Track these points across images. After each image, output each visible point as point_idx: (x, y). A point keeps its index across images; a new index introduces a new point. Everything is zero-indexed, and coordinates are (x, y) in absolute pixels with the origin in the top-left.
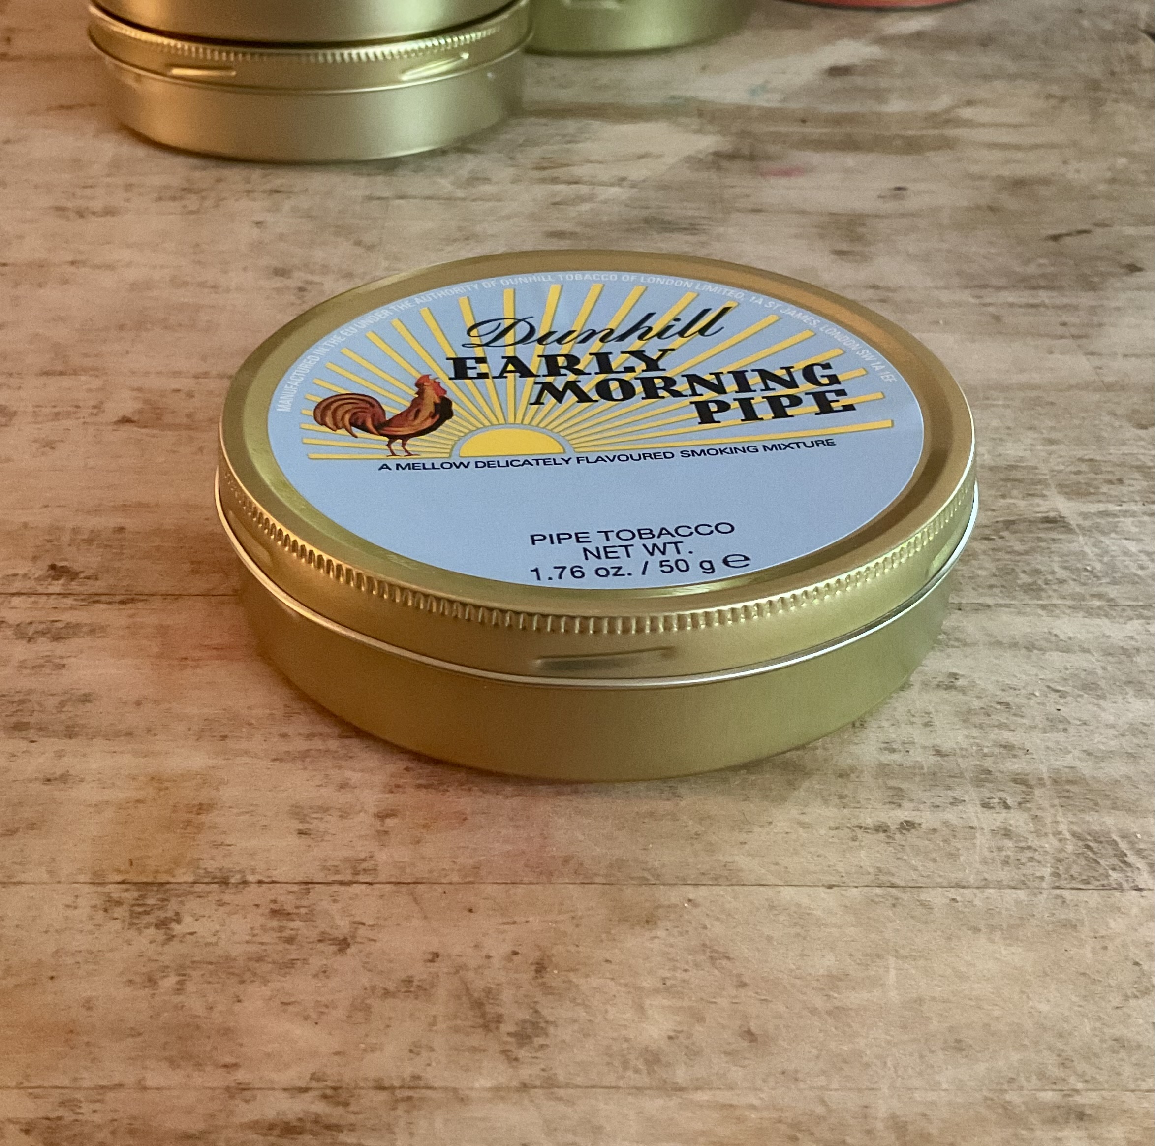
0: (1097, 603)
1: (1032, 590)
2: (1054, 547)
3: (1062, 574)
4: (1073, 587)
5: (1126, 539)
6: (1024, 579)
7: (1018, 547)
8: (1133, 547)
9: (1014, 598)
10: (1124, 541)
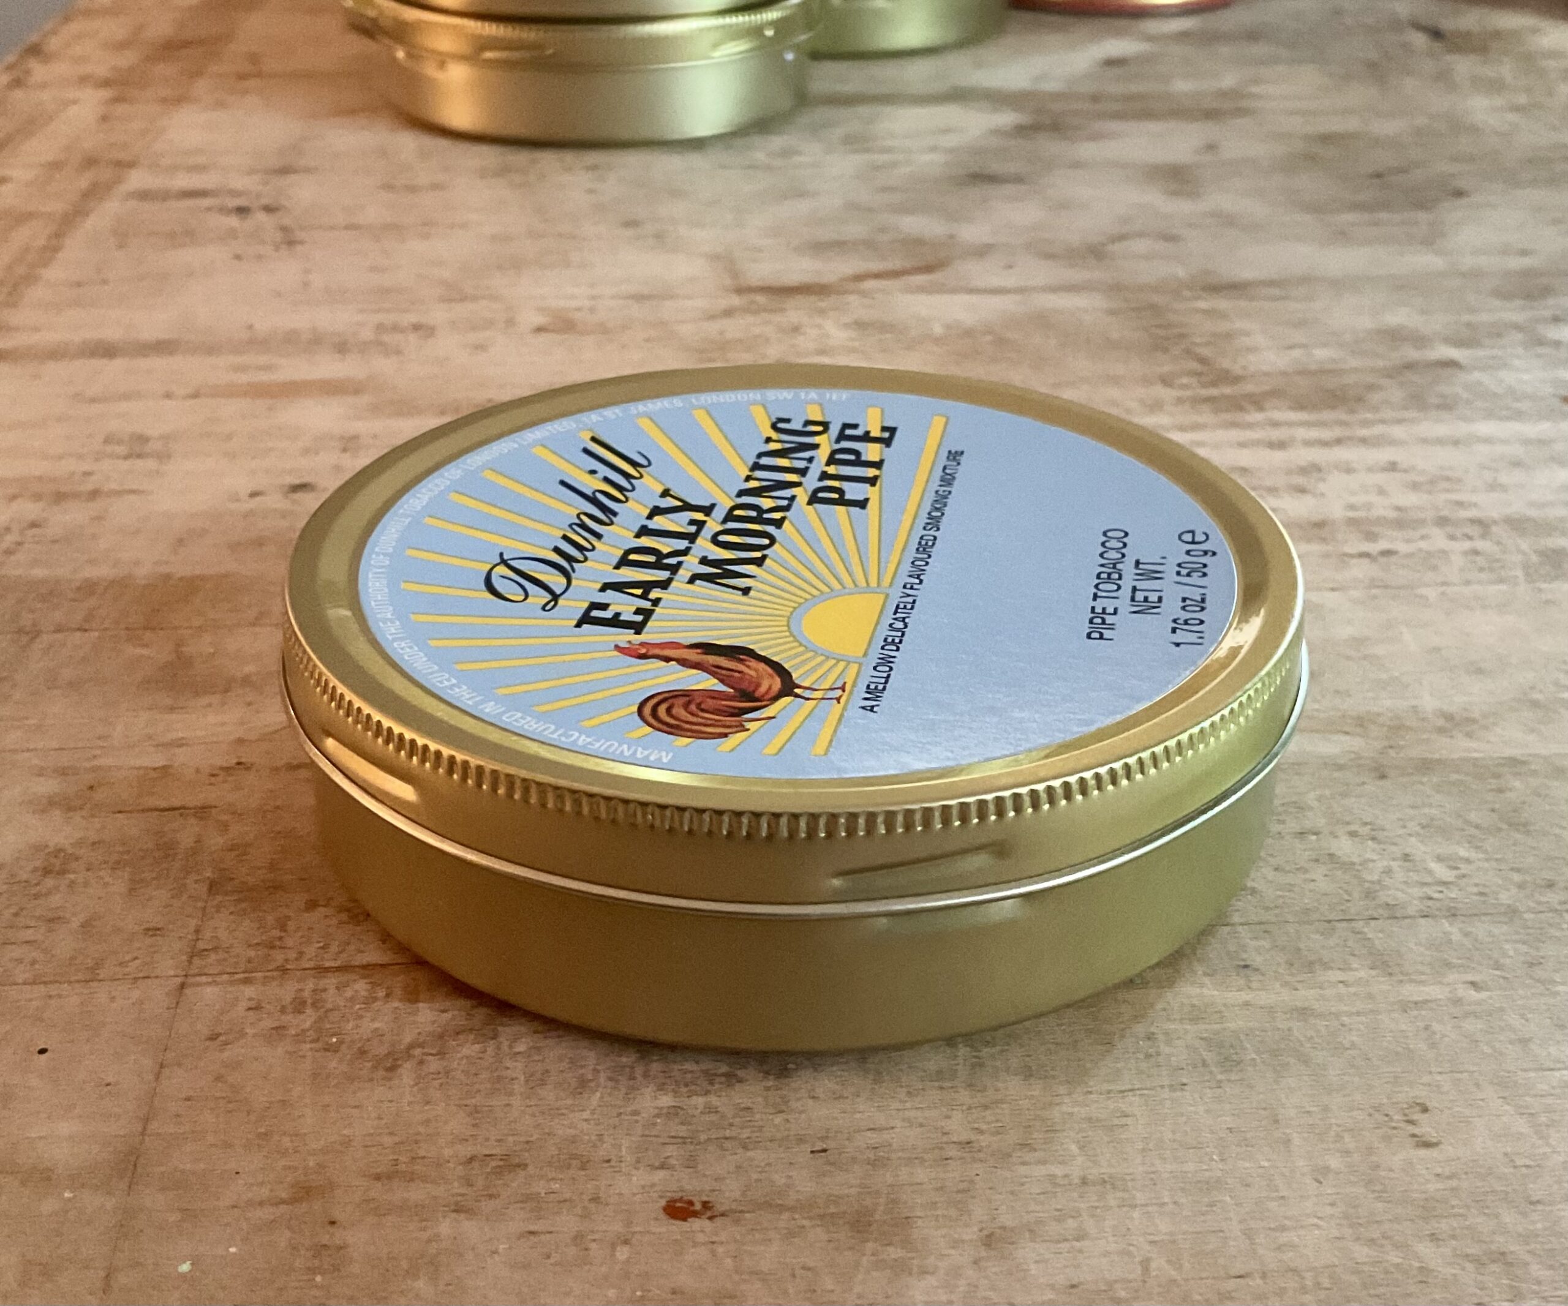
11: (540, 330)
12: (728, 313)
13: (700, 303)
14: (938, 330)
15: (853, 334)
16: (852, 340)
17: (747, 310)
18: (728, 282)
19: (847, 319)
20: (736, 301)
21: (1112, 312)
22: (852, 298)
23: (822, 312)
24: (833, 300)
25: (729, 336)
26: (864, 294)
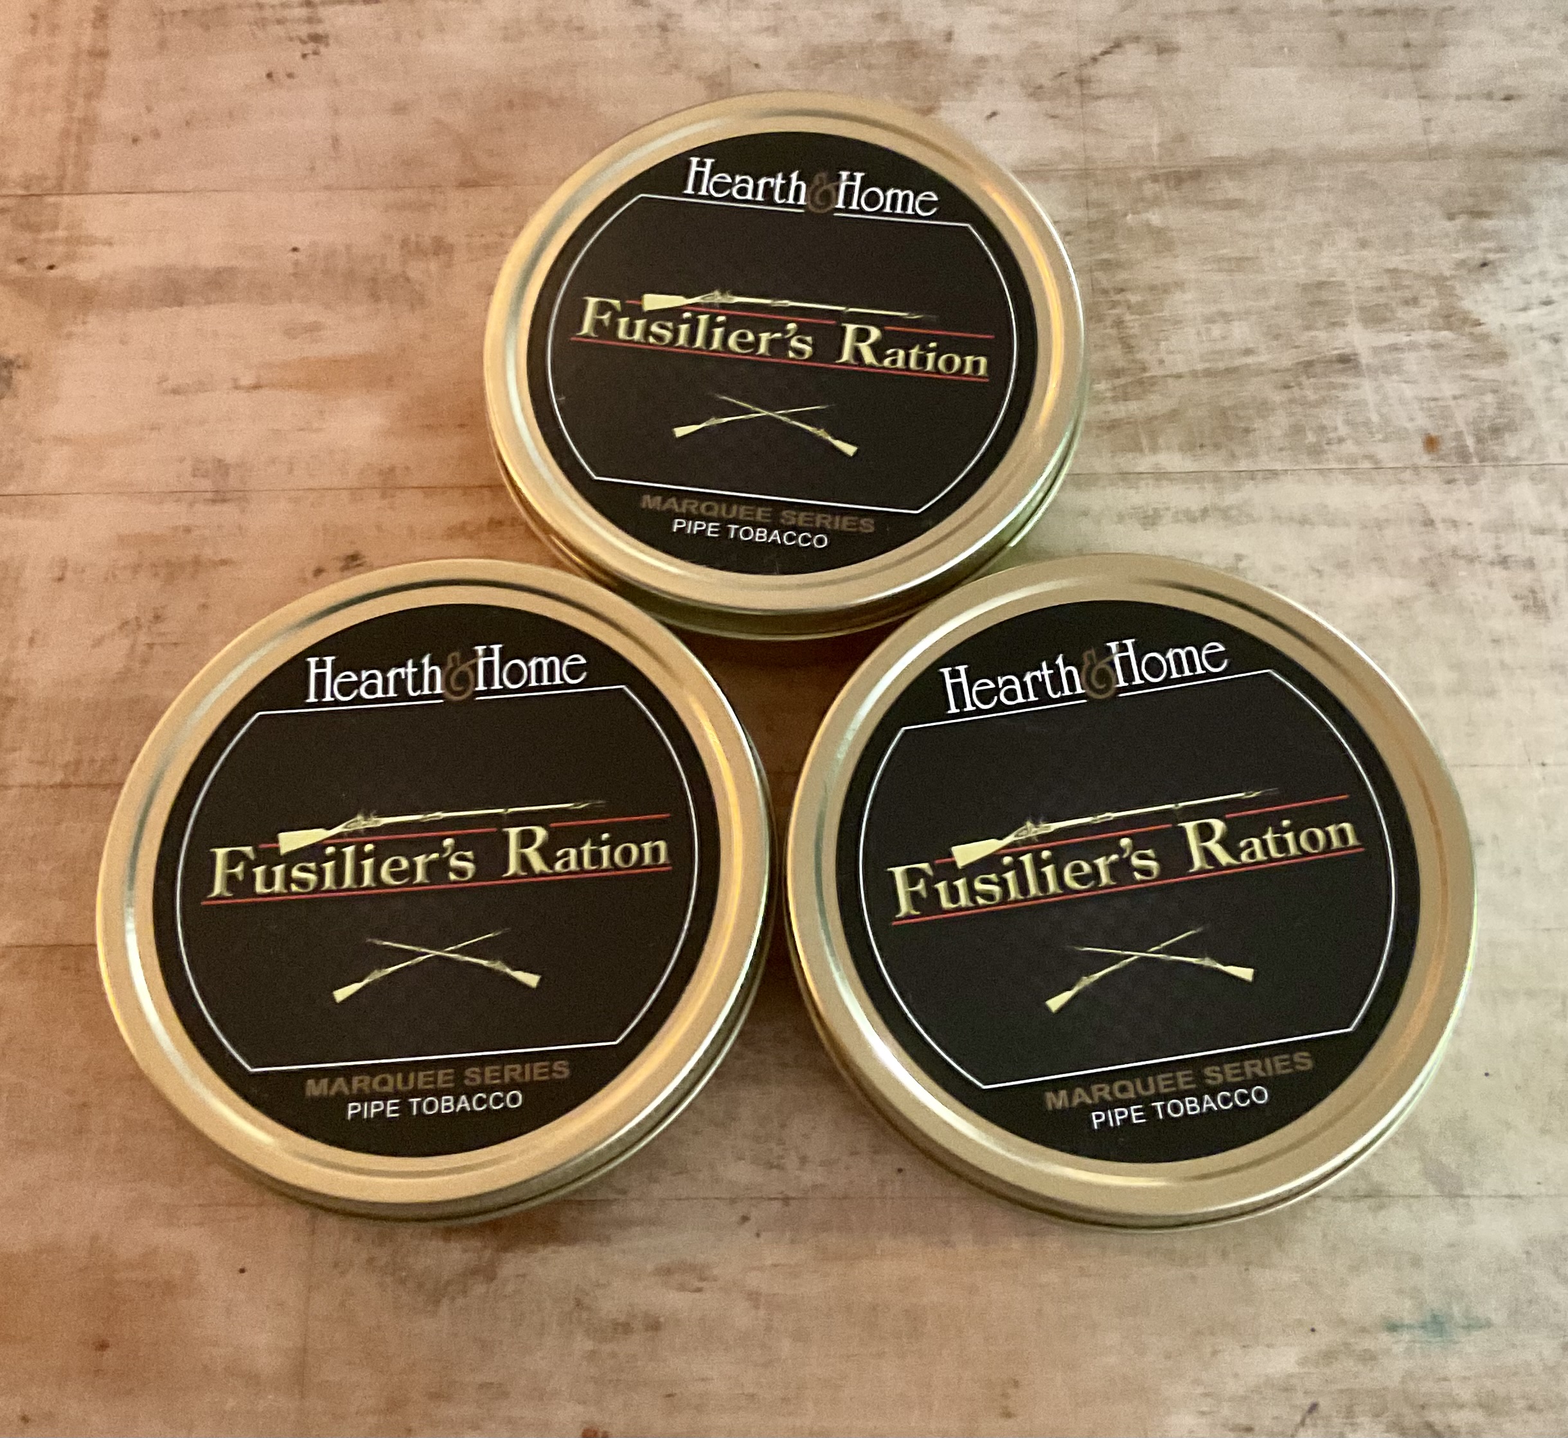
0: (1367, 465)
1: (1316, 452)
2: (1342, 395)
3: (1343, 431)
4: (1349, 447)
5: (1406, 382)
6: (1311, 438)
7: (1311, 396)
8: (1408, 391)
9: (1298, 463)
10: (1404, 385)
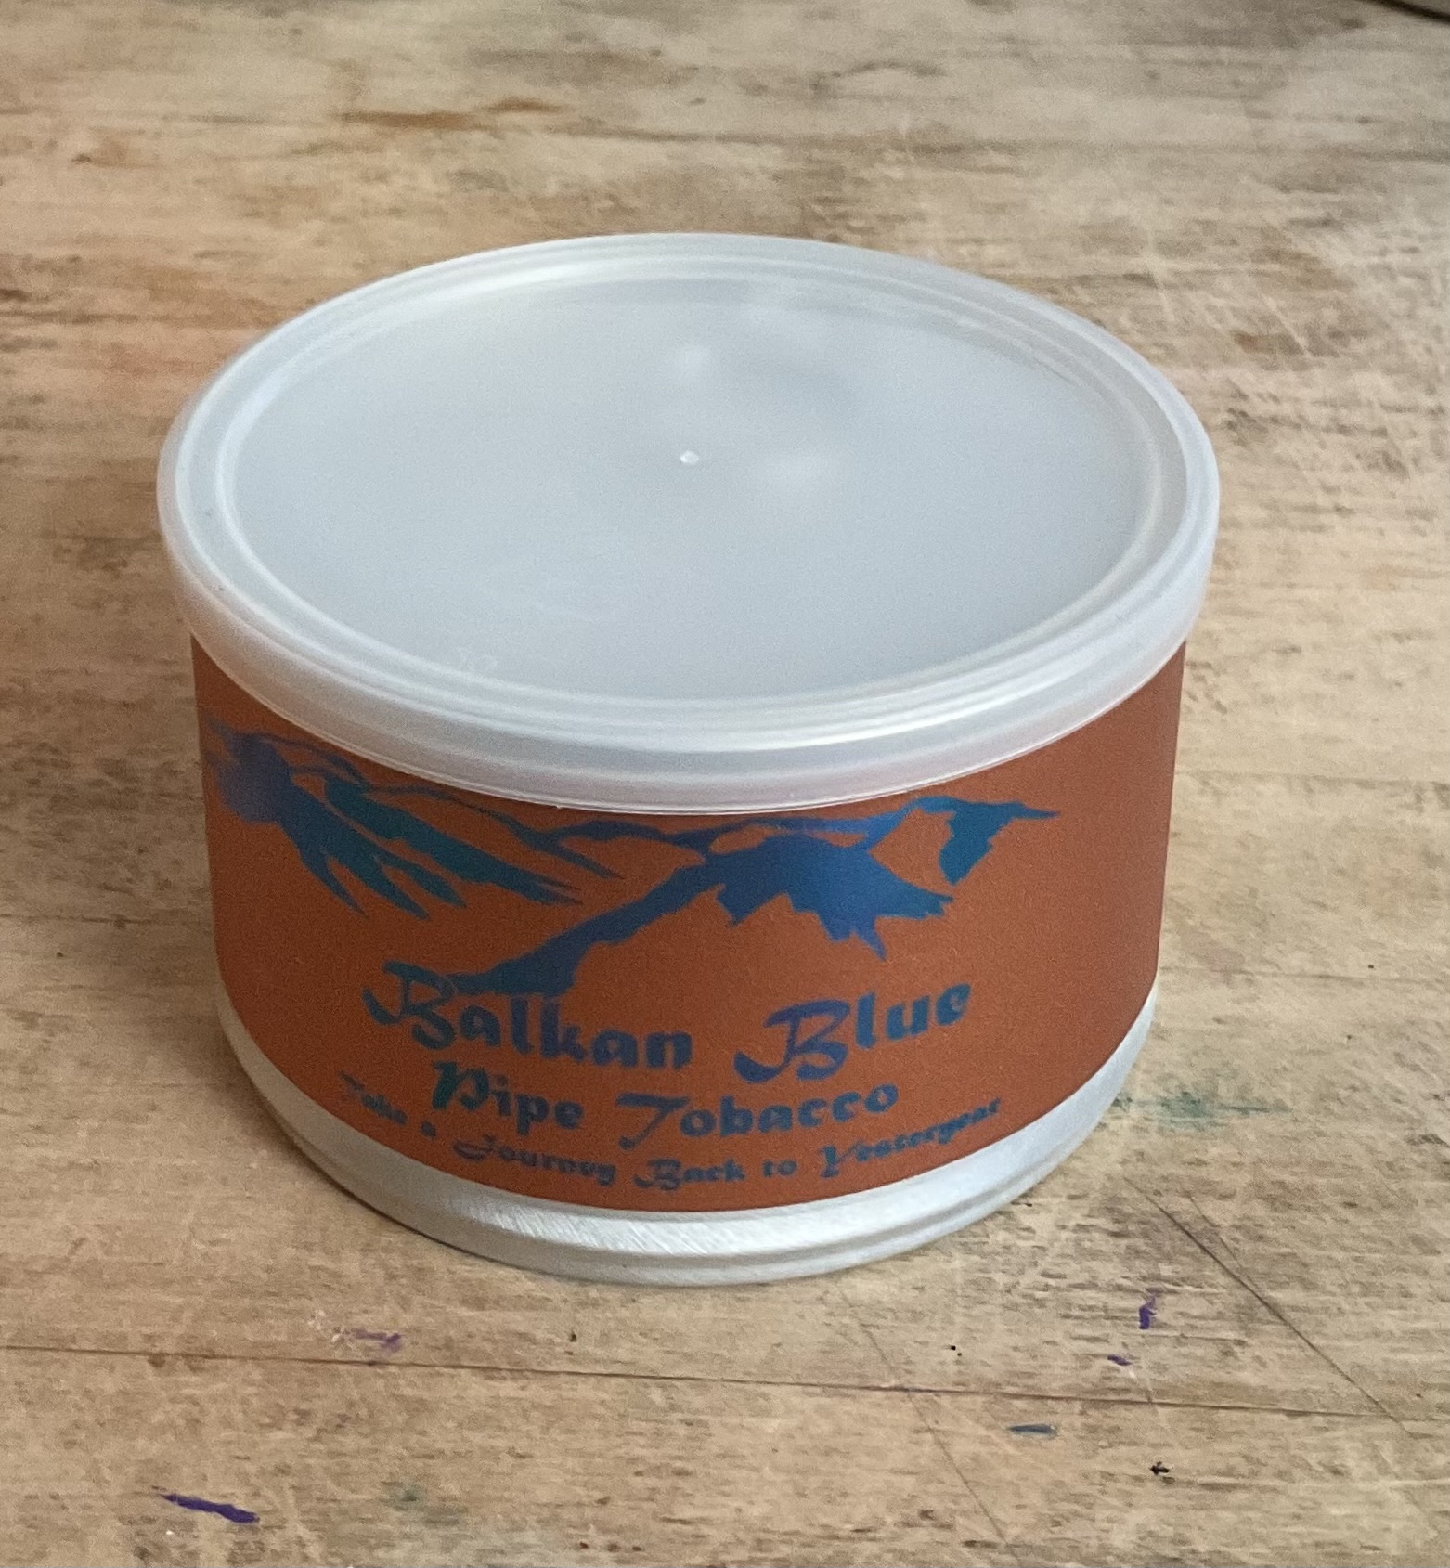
11: (83, 159)
12: (314, 149)
13: (293, 133)
14: (552, 188)
15: (445, 188)
16: (440, 196)
17: (340, 147)
18: (342, 105)
19: (455, 166)
20: (335, 131)
21: (777, 177)
22: (478, 137)
23: (428, 153)
24: (452, 137)
25: (299, 181)
26: (495, 132)
